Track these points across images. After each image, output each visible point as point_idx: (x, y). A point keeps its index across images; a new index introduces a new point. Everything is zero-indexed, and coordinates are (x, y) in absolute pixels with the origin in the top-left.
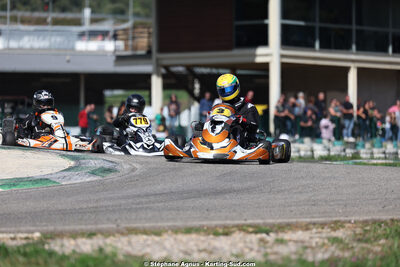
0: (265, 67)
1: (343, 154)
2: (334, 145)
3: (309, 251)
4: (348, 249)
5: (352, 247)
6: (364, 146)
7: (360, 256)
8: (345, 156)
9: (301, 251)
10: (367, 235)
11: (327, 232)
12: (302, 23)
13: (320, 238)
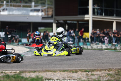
0: (88, 21)
1: (111, 48)
2: (109, 45)
3: (101, 78)
4: (113, 77)
5: (115, 77)
6: (118, 46)
7: (117, 80)
8: (112, 49)
9: (99, 78)
10: (119, 73)
11: (107, 72)
12: (99, 8)
13: (105, 74)
